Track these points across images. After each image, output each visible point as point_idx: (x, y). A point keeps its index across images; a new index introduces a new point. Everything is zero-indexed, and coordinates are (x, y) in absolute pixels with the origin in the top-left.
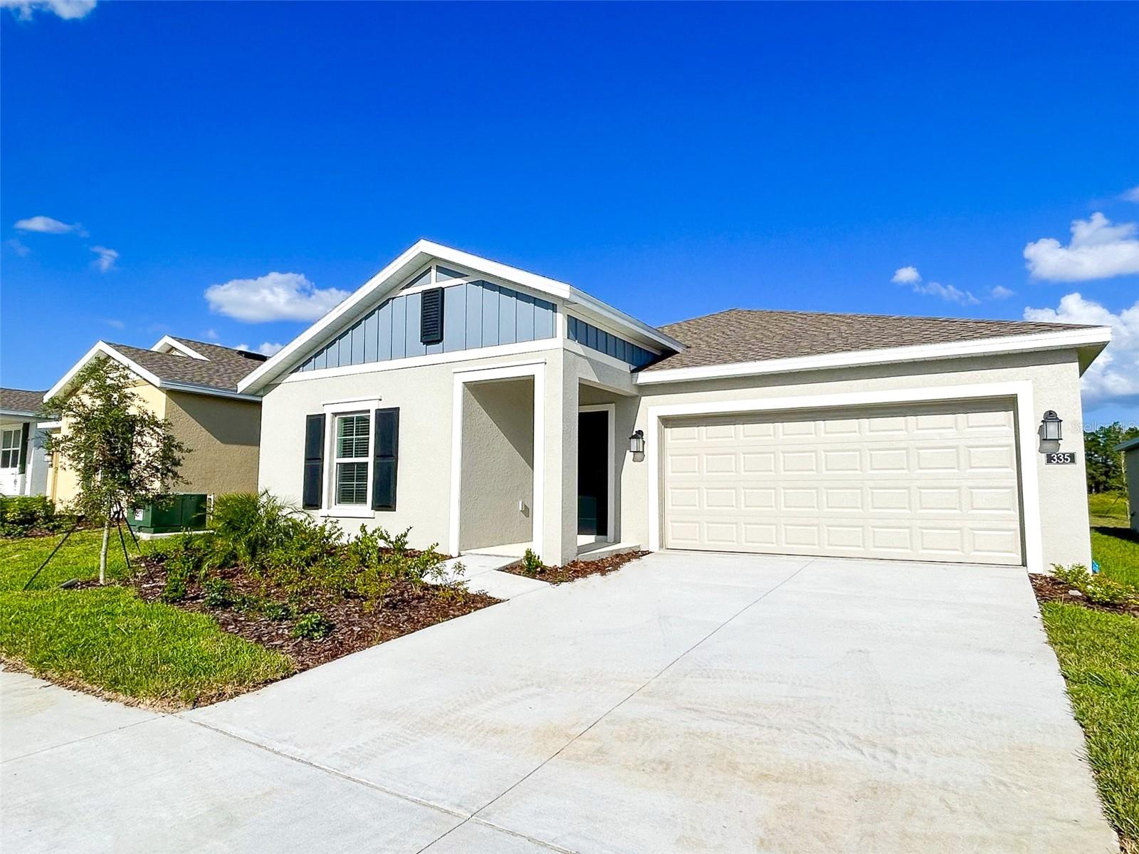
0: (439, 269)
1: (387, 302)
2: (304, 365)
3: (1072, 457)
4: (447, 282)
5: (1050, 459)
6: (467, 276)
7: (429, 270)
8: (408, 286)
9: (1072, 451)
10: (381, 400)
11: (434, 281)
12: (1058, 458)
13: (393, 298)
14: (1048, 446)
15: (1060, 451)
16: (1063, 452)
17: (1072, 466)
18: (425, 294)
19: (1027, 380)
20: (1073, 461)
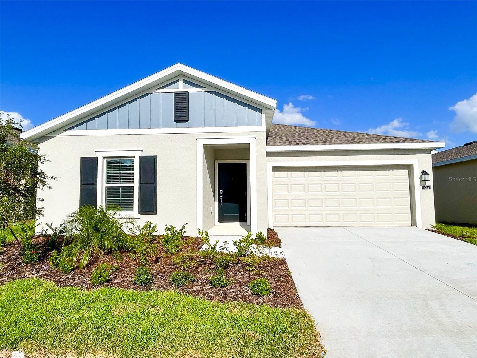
0: (185, 81)
1: (147, 94)
2: (77, 126)
3: (430, 187)
4: (190, 89)
5: (423, 188)
6: (205, 88)
7: (178, 81)
8: (162, 88)
9: (430, 185)
10: (142, 151)
11: (181, 87)
12: (426, 187)
13: (151, 93)
14: (423, 183)
15: (426, 185)
16: (427, 185)
17: (430, 190)
18: (176, 93)
19: (416, 159)
20: (430, 188)
